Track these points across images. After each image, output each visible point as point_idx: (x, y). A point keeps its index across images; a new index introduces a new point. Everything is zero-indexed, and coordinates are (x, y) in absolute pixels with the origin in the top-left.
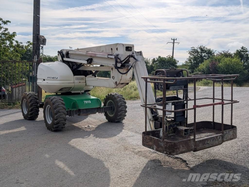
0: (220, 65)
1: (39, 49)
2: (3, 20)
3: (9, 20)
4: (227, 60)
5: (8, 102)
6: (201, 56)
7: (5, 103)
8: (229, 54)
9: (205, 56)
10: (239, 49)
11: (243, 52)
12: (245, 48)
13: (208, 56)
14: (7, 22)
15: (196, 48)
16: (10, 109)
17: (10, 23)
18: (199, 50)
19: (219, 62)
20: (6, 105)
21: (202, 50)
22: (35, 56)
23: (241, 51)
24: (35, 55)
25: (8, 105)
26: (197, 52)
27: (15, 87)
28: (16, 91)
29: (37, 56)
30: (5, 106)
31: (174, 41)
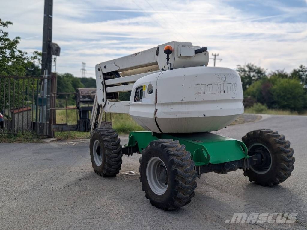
0: (275, 87)
1: (51, 61)
2: (2, 21)
3: (11, 21)
4: (283, 81)
5: (7, 134)
6: (249, 77)
7: (4, 134)
8: (284, 74)
9: (254, 76)
10: (297, 68)
11: (302, 71)
12: (304, 67)
13: (258, 76)
14: (7, 24)
15: (242, 67)
16: (10, 143)
17: (11, 25)
18: (247, 69)
19: (274, 84)
20: (4, 137)
21: (251, 69)
22: (45, 71)
23: (299, 71)
24: (45, 69)
25: (8, 137)
26: (244, 71)
27: (17, 112)
28: (19, 118)
29: (47, 70)
30: (3, 139)
31: (215, 57)
